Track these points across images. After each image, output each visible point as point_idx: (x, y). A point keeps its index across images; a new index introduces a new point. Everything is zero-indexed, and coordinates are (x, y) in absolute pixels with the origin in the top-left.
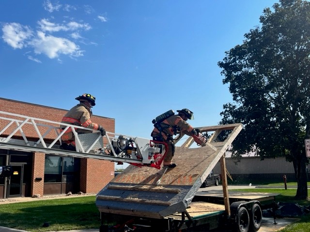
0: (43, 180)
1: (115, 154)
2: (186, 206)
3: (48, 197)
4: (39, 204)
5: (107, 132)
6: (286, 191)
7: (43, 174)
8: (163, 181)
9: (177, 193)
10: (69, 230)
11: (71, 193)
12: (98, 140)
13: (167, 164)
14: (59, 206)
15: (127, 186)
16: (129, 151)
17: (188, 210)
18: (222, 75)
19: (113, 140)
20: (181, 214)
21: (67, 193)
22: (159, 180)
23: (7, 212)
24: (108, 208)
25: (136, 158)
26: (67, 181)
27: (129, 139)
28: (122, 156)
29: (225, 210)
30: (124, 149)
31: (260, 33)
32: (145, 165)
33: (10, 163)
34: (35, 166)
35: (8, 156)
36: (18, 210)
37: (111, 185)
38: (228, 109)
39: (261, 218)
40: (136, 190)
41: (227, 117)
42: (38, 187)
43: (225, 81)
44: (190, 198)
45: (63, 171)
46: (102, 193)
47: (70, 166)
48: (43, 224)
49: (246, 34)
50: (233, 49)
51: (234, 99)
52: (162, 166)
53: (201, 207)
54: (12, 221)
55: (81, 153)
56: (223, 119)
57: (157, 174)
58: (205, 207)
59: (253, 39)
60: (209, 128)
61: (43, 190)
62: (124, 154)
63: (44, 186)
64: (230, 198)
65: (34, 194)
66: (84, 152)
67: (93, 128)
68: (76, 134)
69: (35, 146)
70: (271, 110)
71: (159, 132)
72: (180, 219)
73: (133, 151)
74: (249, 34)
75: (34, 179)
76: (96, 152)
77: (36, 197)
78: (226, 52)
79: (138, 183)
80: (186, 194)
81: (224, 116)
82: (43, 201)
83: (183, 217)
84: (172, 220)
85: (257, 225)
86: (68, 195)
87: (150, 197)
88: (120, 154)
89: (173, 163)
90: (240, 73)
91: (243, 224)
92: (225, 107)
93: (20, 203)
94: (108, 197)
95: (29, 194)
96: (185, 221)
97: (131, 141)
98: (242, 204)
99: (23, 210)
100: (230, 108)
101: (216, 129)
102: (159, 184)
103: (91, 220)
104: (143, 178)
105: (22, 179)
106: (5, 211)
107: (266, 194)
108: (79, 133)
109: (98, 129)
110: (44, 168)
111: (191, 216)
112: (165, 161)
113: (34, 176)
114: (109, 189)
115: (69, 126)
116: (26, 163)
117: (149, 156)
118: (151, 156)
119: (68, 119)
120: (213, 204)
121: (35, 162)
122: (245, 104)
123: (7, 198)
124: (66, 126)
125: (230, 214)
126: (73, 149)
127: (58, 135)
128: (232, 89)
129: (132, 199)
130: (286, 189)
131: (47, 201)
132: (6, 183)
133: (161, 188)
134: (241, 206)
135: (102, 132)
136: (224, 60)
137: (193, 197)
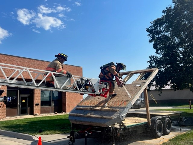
0: (40, 105)
1: (78, 89)
2: (122, 119)
3: (44, 115)
4: (37, 119)
5: (73, 76)
6: (190, 110)
7: (40, 101)
8: (109, 104)
9: (117, 111)
10: (54, 134)
11: (57, 113)
12: (67, 80)
13: (111, 94)
14: (49, 120)
15: (87, 108)
16: (87, 87)
17: (123, 122)
18: (148, 37)
19: (77, 80)
20: (119, 124)
21: (54, 112)
22: (106, 104)
23: (18, 124)
24: (76, 121)
25: (91, 91)
26: (54, 105)
27: (87, 79)
28: (83, 90)
29: (147, 121)
30: (84, 86)
31: (172, 9)
32: (97, 95)
33: (20, 95)
34: (35, 97)
35: (19, 91)
36: (25, 122)
37: (77, 107)
38: (152, 59)
39: (171, 126)
40: (92, 110)
41: (152, 64)
42: (37, 109)
43: (151, 41)
44: (125, 115)
45: (52, 99)
46: (72, 112)
47: (57, 96)
48: (39, 131)
49: (163, 10)
50: (155, 20)
51: (156, 53)
52: (108, 95)
53: (133, 120)
54: (21, 129)
55: (57, 88)
56: (149, 65)
57: (105, 100)
58: (135, 120)
59: (168, 14)
60: (138, 71)
61: (40, 111)
62: (84, 89)
63: (41, 108)
64: (150, 115)
65: (35, 113)
66: (59, 88)
67: (63, 73)
68: (54, 77)
69: (30, 85)
70: (180, 59)
71: (103, 75)
72: (118, 127)
73: (89, 87)
74: (166, 10)
75: (35, 104)
76: (67, 88)
77: (36, 115)
78: (151, 22)
79: (94, 106)
80: (122, 112)
81: (150, 63)
82: (40, 117)
83: (120, 126)
84: (114, 128)
85: (168, 131)
86: (55, 114)
87: (101, 114)
88: (82, 89)
89: (115, 93)
90: (160, 35)
91: (159, 130)
92: (150, 58)
93: (26, 119)
94: (76, 114)
95: (32, 113)
96: (121, 129)
97: (88, 81)
98: (158, 118)
99: (28, 123)
100: (153, 58)
101: (142, 72)
102: (106, 106)
103: (67, 128)
104: (97, 103)
105: (28, 105)
106: (17, 123)
107: (175, 112)
108: (56, 77)
109: (67, 74)
110: (40, 98)
111: (125, 125)
112: (110, 92)
113: (35, 103)
114: (77, 110)
115: (50, 72)
116: (30, 95)
117: (99, 90)
118: (101, 90)
119: (49, 68)
120: (141, 118)
121: (35, 94)
122: (164, 55)
123: (19, 115)
124: (48, 73)
125: (150, 124)
126: (53, 86)
127: (44, 77)
128: (155, 46)
129: (90, 115)
130: (191, 109)
131: (42, 117)
132: (18, 107)
133: (107, 109)
134: (158, 119)
135: (69, 76)
136: (150, 27)
137: (126, 114)
